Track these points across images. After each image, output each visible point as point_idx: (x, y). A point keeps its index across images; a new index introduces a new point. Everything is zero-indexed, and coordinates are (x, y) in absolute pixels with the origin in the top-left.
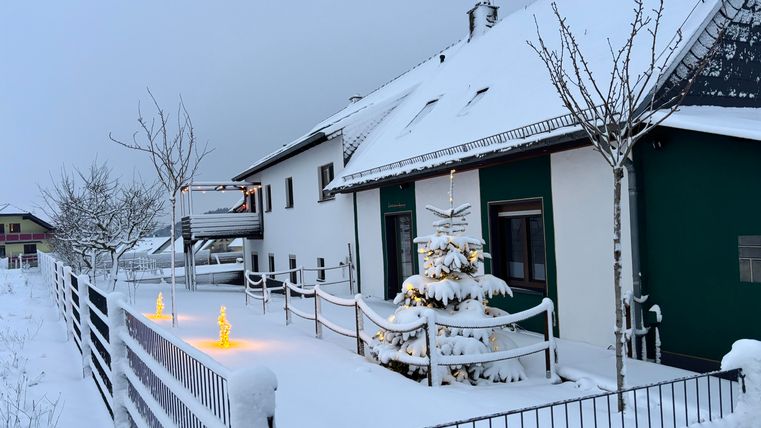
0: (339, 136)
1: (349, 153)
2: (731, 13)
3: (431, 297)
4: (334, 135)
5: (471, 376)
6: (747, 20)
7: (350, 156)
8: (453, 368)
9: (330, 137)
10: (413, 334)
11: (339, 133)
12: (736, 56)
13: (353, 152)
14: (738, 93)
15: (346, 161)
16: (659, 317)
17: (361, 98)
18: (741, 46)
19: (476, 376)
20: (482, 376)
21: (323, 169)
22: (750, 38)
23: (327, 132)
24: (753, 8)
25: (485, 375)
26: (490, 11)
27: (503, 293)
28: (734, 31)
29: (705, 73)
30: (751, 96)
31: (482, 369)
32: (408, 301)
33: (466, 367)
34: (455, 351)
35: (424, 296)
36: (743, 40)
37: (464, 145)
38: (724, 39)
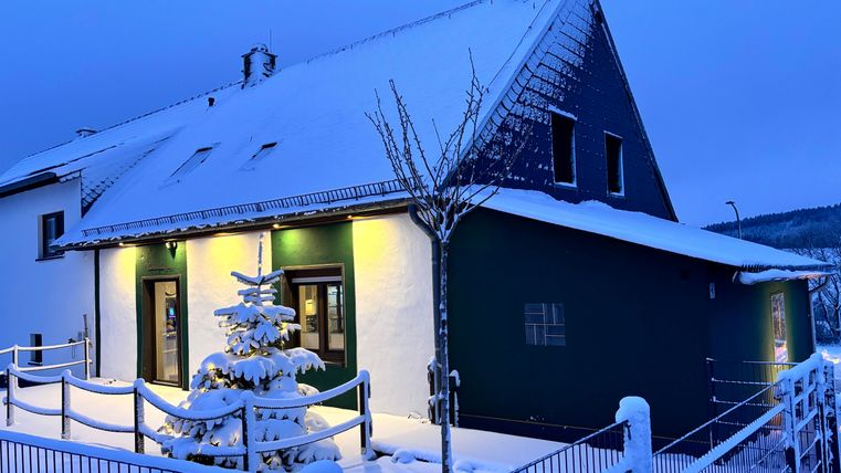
0: (75, 179)
1: (90, 200)
2: (508, 105)
3: (238, 376)
4: (69, 177)
5: (285, 461)
6: (519, 113)
7: (90, 204)
8: (266, 455)
9: (63, 179)
10: (219, 422)
11: (77, 175)
12: (512, 143)
13: (95, 200)
14: (513, 176)
15: (85, 210)
16: (458, 382)
17: (94, 132)
18: (516, 135)
19: (291, 461)
20: (296, 460)
21: (46, 218)
22: (522, 127)
23: (58, 172)
24: (524, 102)
25: (301, 459)
26: (267, 59)
27: (316, 367)
28: (511, 121)
29: (490, 156)
30: (523, 179)
31: (297, 453)
32: (208, 383)
33: (280, 453)
34: (268, 436)
35: (228, 376)
36: (517, 129)
37: (258, 205)
38: (503, 128)
